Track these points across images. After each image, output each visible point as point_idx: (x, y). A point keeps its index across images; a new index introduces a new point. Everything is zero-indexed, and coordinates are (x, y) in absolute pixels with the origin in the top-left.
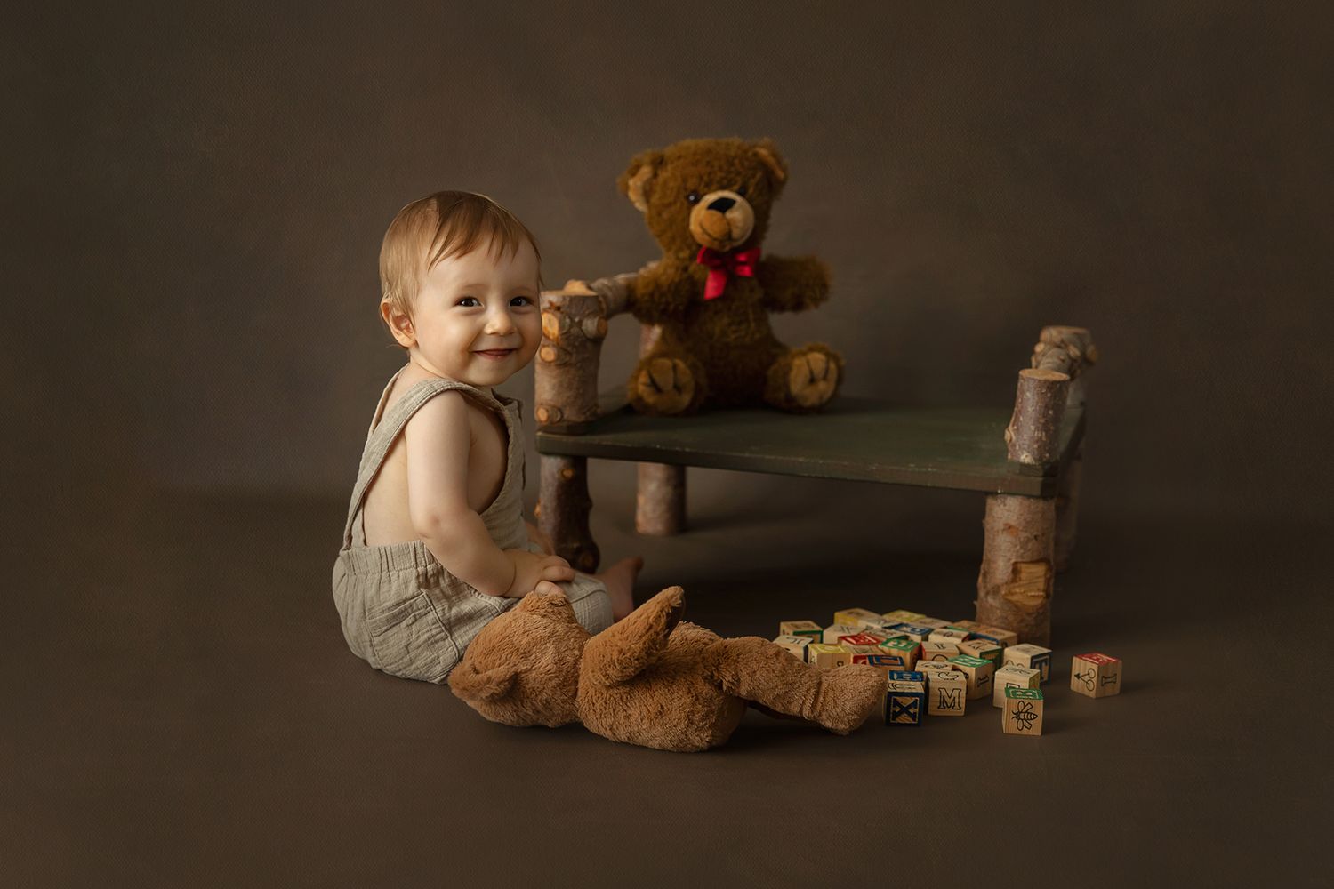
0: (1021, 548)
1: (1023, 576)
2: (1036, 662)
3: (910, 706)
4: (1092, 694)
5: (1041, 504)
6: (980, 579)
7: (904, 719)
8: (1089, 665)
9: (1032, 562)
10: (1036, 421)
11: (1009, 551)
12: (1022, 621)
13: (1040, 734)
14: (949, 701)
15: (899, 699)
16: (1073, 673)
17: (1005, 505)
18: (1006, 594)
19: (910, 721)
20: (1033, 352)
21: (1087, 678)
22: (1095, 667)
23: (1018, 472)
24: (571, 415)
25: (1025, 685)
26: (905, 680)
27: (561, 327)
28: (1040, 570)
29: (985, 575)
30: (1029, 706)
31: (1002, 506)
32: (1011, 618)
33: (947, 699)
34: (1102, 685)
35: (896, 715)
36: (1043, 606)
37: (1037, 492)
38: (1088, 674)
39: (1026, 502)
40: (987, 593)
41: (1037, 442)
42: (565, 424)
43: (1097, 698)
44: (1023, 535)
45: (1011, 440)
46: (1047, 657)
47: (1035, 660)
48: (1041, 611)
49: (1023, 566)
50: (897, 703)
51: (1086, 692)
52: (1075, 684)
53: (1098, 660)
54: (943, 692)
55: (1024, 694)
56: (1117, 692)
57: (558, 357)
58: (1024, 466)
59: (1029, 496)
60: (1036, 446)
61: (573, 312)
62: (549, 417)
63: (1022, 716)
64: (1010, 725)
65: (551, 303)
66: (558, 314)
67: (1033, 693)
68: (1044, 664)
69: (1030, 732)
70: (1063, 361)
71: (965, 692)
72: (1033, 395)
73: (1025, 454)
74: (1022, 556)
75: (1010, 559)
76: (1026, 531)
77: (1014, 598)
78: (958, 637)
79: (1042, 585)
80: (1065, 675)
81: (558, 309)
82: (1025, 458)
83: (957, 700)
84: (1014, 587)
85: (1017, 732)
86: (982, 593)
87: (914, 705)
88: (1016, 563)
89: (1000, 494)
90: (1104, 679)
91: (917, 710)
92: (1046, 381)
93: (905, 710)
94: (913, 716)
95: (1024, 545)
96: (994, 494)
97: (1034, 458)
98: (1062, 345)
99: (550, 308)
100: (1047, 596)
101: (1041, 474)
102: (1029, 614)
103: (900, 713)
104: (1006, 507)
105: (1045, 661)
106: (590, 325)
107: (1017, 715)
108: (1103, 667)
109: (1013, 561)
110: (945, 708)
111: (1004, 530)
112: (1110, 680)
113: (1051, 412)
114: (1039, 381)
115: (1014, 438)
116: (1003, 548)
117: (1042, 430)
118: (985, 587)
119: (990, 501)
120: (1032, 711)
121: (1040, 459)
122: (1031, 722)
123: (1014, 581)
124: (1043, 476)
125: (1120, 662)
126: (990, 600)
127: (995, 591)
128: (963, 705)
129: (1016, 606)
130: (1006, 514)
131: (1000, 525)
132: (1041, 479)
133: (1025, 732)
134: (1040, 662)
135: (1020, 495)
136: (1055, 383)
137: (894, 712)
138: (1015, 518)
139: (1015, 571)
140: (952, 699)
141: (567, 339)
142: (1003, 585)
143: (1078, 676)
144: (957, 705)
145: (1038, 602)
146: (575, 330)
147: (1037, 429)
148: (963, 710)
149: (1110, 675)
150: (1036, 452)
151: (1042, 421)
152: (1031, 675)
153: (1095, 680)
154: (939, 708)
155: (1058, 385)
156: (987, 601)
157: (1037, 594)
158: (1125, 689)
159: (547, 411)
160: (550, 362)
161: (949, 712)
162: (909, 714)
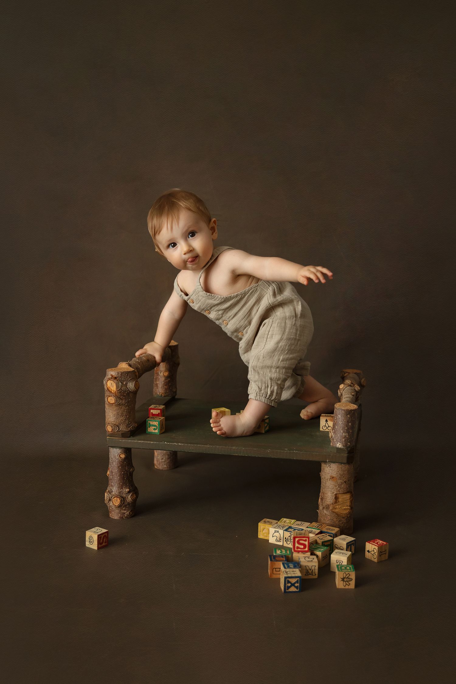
0: (339, 487)
1: (340, 500)
2: (349, 545)
3: (295, 583)
4: (376, 560)
5: (347, 466)
6: (320, 500)
7: (293, 589)
8: (374, 547)
9: (344, 493)
10: (343, 428)
11: (333, 488)
12: (340, 521)
13: (354, 588)
15: (290, 580)
16: (366, 550)
17: (330, 467)
18: (332, 509)
19: (295, 590)
20: (339, 388)
21: (373, 552)
22: (377, 548)
23: (336, 452)
24: (123, 428)
25: (345, 562)
26: (291, 568)
27: (117, 387)
28: (348, 496)
29: (322, 499)
30: (348, 575)
31: (329, 468)
32: (335, 520)
33: (309, 571)
34: (380, 556)
35: (289, 587)
36: (349, 513)
37: (345, 461)
38: (373, 551)
39: (341, 466)
40: (324, 508)
41: (344, 437)
42: (121, 432)
43: (378, 562)
44: (339, 481)
45: (332, 437)
46: (354, 542)
48: (349, 516)
49: (340, 495)
50: (289, 582)
51: (373, 559)
52: (367, 555)
53: (377, 543)
54: (307, 567)
55: (346, 568)
56: (387, 558)
57: (116, 401)
58: (338, 449)
59: (341, 463)
60: (344, 440)
61: (123, 379)
62: (112, 430)
63: (345, 580)
64: (339, 584)
65: (112, 376)
66: (116, 381)
67: (350, 567)
68: (352, 545)
69: (350, 587)
70: (353, 395)
71: (317, 567)
72: (341, 416)
73: (339, 443)
74: (339, 491)
75: (334, 493)
76: (341, 479)
77: (336, 511)
78: (314, 533)
79: (348, 504)
80: (362, 549)
81: (116, 378)
82: (339, 445)
83: (314, 571)
84: (336, 505)
85: (343, 587)
86: (321, 508)
87: (297, 582)
88: (336, 494)
89: (328, 462)
90: (381, 552)
91: (298, 585)
92: (347, 410)
93: (293, 585)
94: (297, 587)
95: (340, 485)
96: (325, 462)
97: (343, 446)
99: (111, 378)
100: (352, 508)
101: (347, 452)
102: (343, 518)
103: (290, 587)
104: (331, 469)
106: (131, 386)
107: (343, 579)
108: (380, 547)
109: (335, 493)
110: (308, 575)
111: (330, 479)
112: (383, 553)
113: (350, 424)
114: (344, 410)
115: (333, 436)
116: (330, 487)
117: (346, 433)
118: (322, 505)
119: (323, 465)
120: (350, 577)
121: (346, 445)
122: (350, 582)
123: (336, 502)
124: (348, 453)
125: (388, 544)
126: (325, 511)
127: (327, 507)
128: (317, 573)
129: (337, 514)
130: (331, 471)
131: (328, 477)
132: (346, 455)
133: (347, 587)
135: (337, 463)
136: (351, 410)
137: (288, 586)
138: (335, 473)
139: (336, 498)
140: (312, 570)
141: (120, 392)
142: (331, 504)
143: (368, 551)
144: (314, 573)
145: (347, 511)
146: (123, 388)
147: (344, 432)
148: (317, 575)
149: (383, 551)
150: (344, 443)
151: (346, 428)
152: (348, 556)
153: (377, 554)
154: (305, 575)
155: (353, 412)
156: (323, 512)
157: (346, 508)
158: (390, 556)
159: (112, 427)
160: (112, 404)
161: (310, 577)
162: (295, 587)
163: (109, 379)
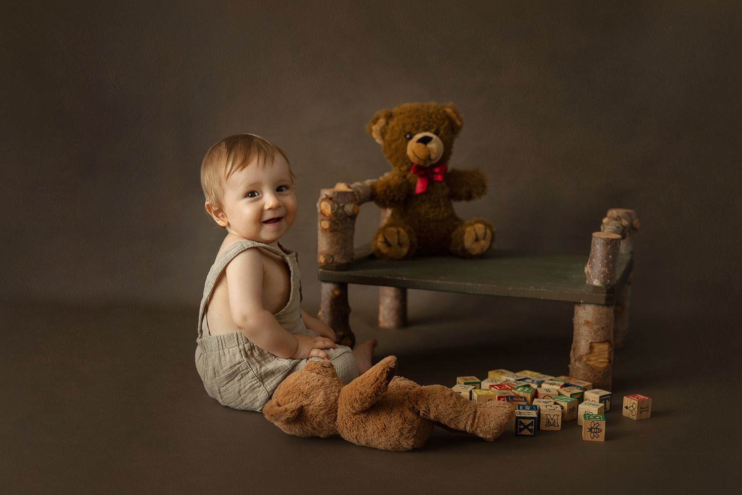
0: (594, 334)
1: (596, 350)
2: (603, 400)
3: (529, 425)
4: (635, 418)
5: (605, 309)
6: (572, 352)
7: (526, 432)
8: (633, 401)
9: (601, 342)
10: (602, 261)
11: (588, 336)
12: (595, 376)
13: (603, 441)
14: (552, 422)
15: (523, 421)
16: (624, 406)
17: (585, 310)
18: (586, 361)
19: (529, 433)
20: (601, 223)
21: (631, 408)
22: (636, 402)
23: (592, 290)
24: (338, 259)
25: (595, 412)
26: (527, 410)
27: (332, 209)
28: (605, 347)
29: (574, 350)
30: (597, 425)
31: (583, 310)
32: (589, 374)
33: (551, 421)
34: (640, 413)
35: (521, 430)
36: (607, 367)
37: (603, 302)
38: (632, 406)
39: (597, 308)
40: (576, 360)
41: (603, 273)
42: (335, 264)
43: (637, 420)
44: (595, 327)
45: (588, 273)
46: (609, 396)
47: (602, 398)
48: (606, 370)
49: (596, 344)
50: (521, 423)
51: (631, 417)
52: (625, 412)
53: (638, 398)
54: (549, 417)
55: (594, 417)
56: (649, 416)
57: (331, 226)
58: (595, 287)
59: (598, 305)
60: (602, 276)
61: (339, 201)
62: (326, 261)
63: (593, 430)
64: (586, 436)
65: (327, 196)
66: (331, 202)
67: (599, 417)
68: (607, 401)
69: (598, 440)
70: (618, 228)
71: (561, 417)
72: (600, 247)
73: (596, 280)
74: (595, 339)
75: (588, 341)
76: (597, 325)
77: (591, 363)
78: (559, 385)
79: (606, 356)
80: (619, 407)
81: (331, 199)
82: (596, 283)
83: (556, 421)
84: (591, 357)
85: (591, 439)
86: (572, 360)
87: (531, 424)
88: (591, 343)
89: (583, 303)
90: (641, 409)
91: (533, 427)
92: (607, 239)
93: (526, 427)
94: (531, 430)
95: (596, 332)
96: (579, 303)
97: (601, 283)
98: (618, 219)
99: (326, 199)
100: (610, 361)
101: (605, 292)
102: (599, 372)
103: (523, 429)
104: (586, 311)
105: (608, 399)
106: (349, 208)
107: (590, 430)
108: (640, 402)
109: (590, 342)
110: (549, 426)
111: (584, 324)
112: (644, 410)
113: (610, 257)
114: (604, 239)
115: (590, 271)
116: (584, 334)
117: (605, 267)
118: (574, 357)
119: (577, 308)
120: (599, 427)
121: (604, 283)
122: (598, 434)
123: (590, 353)
124: (606, 293)
125: (651, 399)
126: (577, 364)
127: (580, 359)
128: (560, 424)
129: (591, 367)
130: (586, 315)
131: (582, 321)
132: (605, 295)
133: (595, 439)
134: (605, 400)
135: (593, 304)
136: (612, 240)
137: (520, 428)
138: (591, 317)
139: (591, 347)
140: (554, 420)
141: (336, 216)
142: (584, 355)
143: (626, 407)
144: (556, 424)
145: (604, 365)
146: (340, 211)
147: (602, 266)
148: (560, 427)
149: (644, 407)
150: (602, 280)
151: (606, 261)
152: (599, 407)
153: (636, 410)
154: (546, 426)
155: (615, 241)
156: (575, 365)
157: (604, 360)
158: (654, 414)
159: (325, 257)
160: (326, 229)
161: (552, 428)
162: (529, 429)
163: (323, 200)
